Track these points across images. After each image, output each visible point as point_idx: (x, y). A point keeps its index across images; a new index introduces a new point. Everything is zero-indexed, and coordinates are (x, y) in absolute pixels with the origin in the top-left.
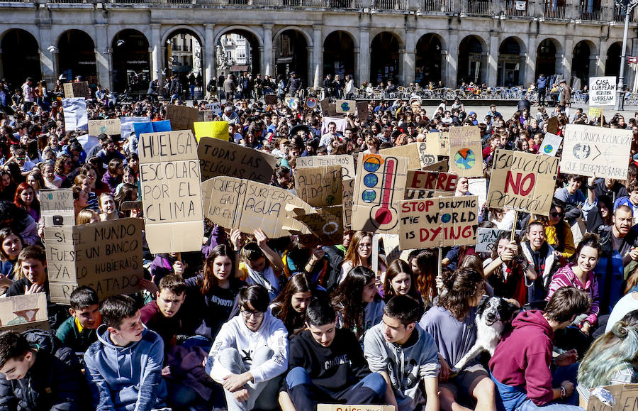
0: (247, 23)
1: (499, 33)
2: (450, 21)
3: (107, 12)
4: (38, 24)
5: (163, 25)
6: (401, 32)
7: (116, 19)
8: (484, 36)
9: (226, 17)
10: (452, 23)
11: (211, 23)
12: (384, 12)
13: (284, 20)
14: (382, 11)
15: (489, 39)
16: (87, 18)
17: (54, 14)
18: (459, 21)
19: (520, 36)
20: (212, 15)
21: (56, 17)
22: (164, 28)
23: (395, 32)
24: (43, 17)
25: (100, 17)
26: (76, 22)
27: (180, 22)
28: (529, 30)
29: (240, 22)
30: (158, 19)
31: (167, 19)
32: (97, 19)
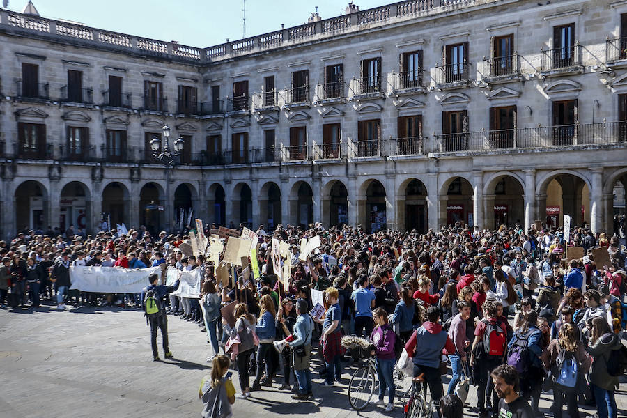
0: (570, 166)
3: (438, 161)
4: (386, 174)
5: (485, 172)
7: (445, 167)
9: (546, 161)
13: (614, 161)
16: (421, 167)
17: (398, 165)
20: (532, 159)
21: (399, 167)
22: (486, 176)
24: (390, 168)
25: (432, 166)
26: (413, 172)
27: (500, 168)
29: (562, 166)
30: (479, 166)
31: (487, 166)
32: (430, 168)
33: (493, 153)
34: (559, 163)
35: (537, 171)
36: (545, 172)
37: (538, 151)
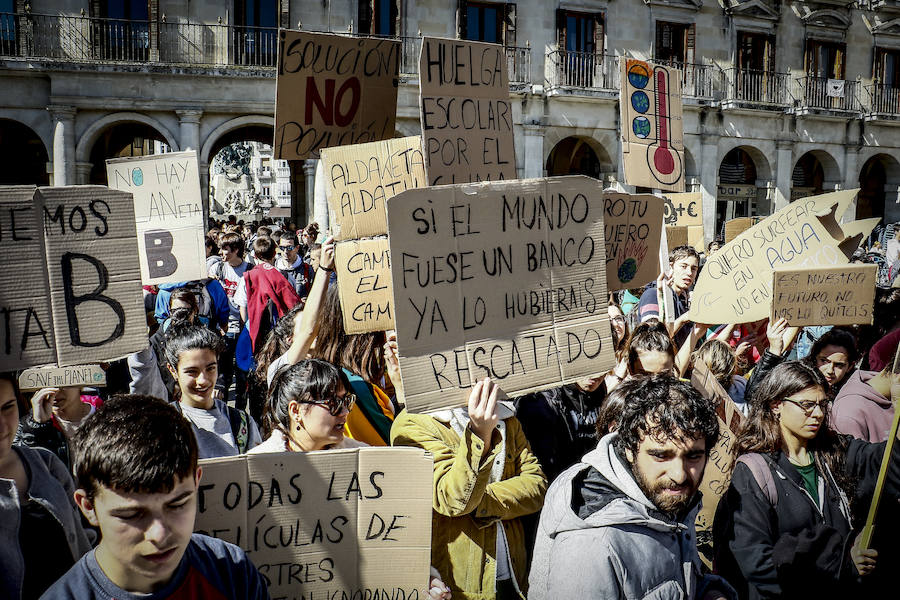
1: (793, 143)
2: (703, 117)
5: (80, 111)
6: (607, 139)
8: (766, 149)
10: (707, 119)
11: (195, 108)
12: (575, 94)
14: (571, 91)
15: (775, 155)
18: (720, 117)
19: (829, 149)
20: (196, 90)
22: (84, 119)
23: (594, 136)
27: (121, 104)
28: (847, 138)
30: (67, 96)
31: (89, 98)
33: (111, 70)
34: (254, 101)
35: (206, 114)
36: (220, 120)
37: (217, 74)
